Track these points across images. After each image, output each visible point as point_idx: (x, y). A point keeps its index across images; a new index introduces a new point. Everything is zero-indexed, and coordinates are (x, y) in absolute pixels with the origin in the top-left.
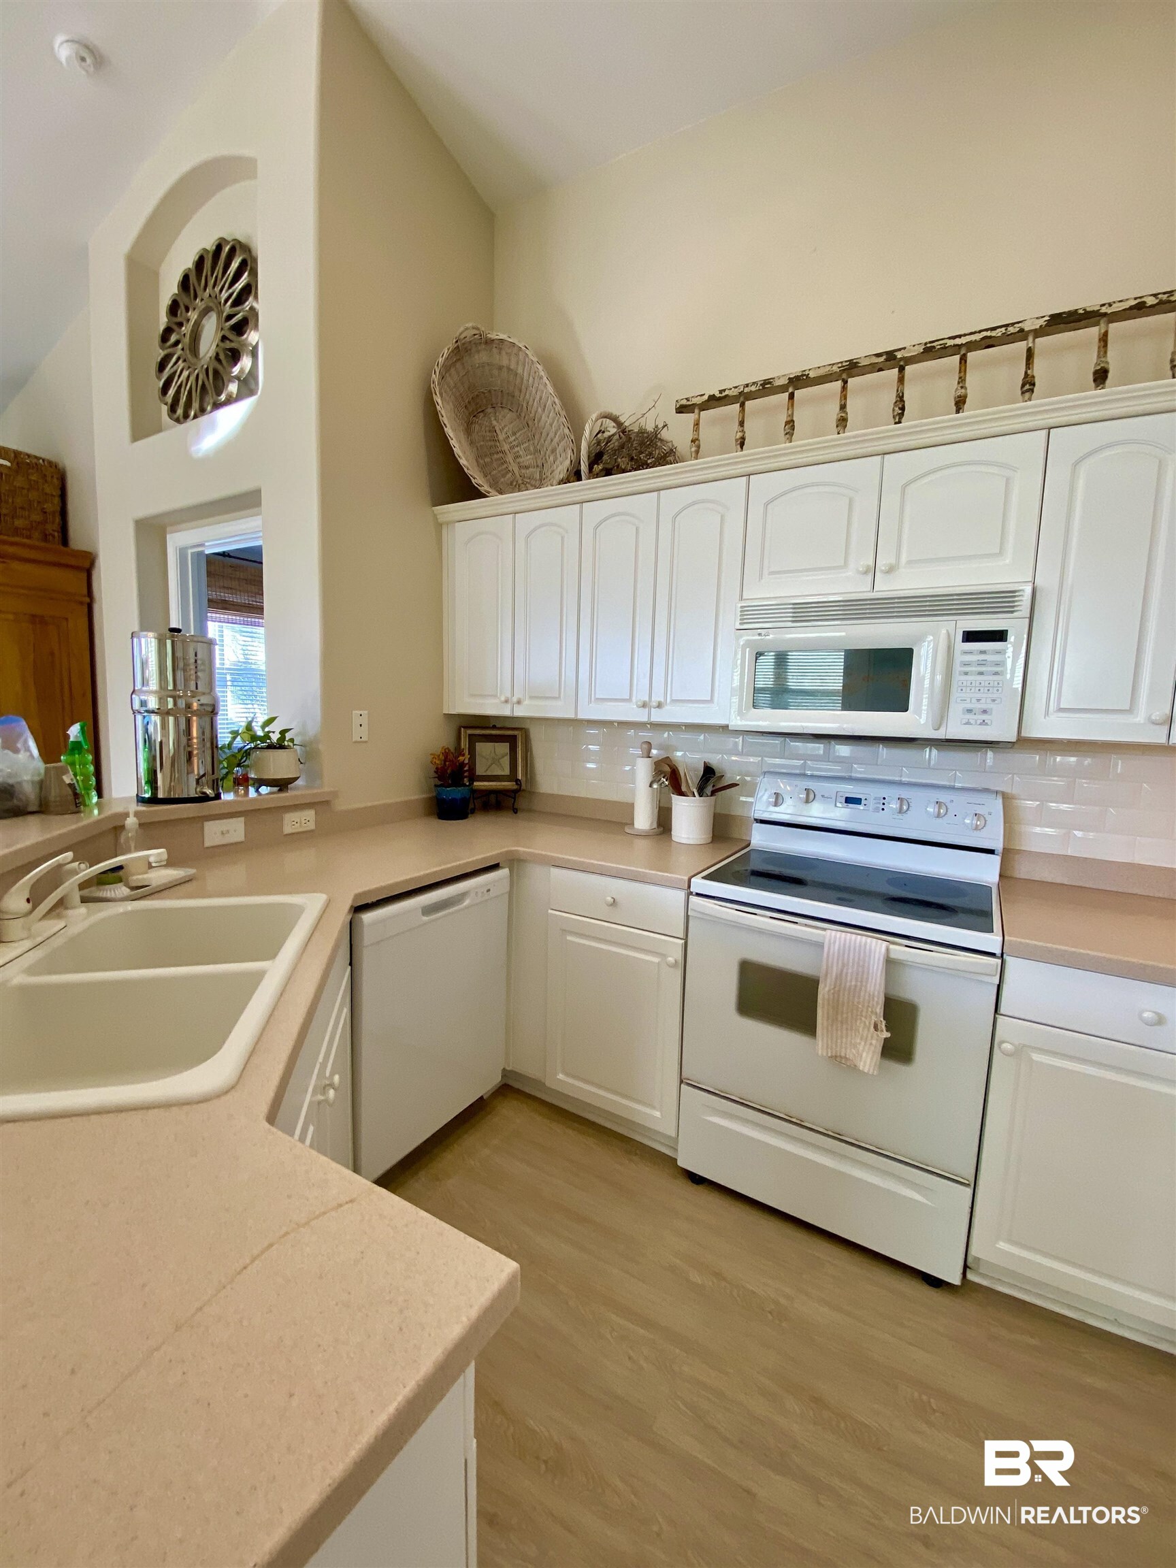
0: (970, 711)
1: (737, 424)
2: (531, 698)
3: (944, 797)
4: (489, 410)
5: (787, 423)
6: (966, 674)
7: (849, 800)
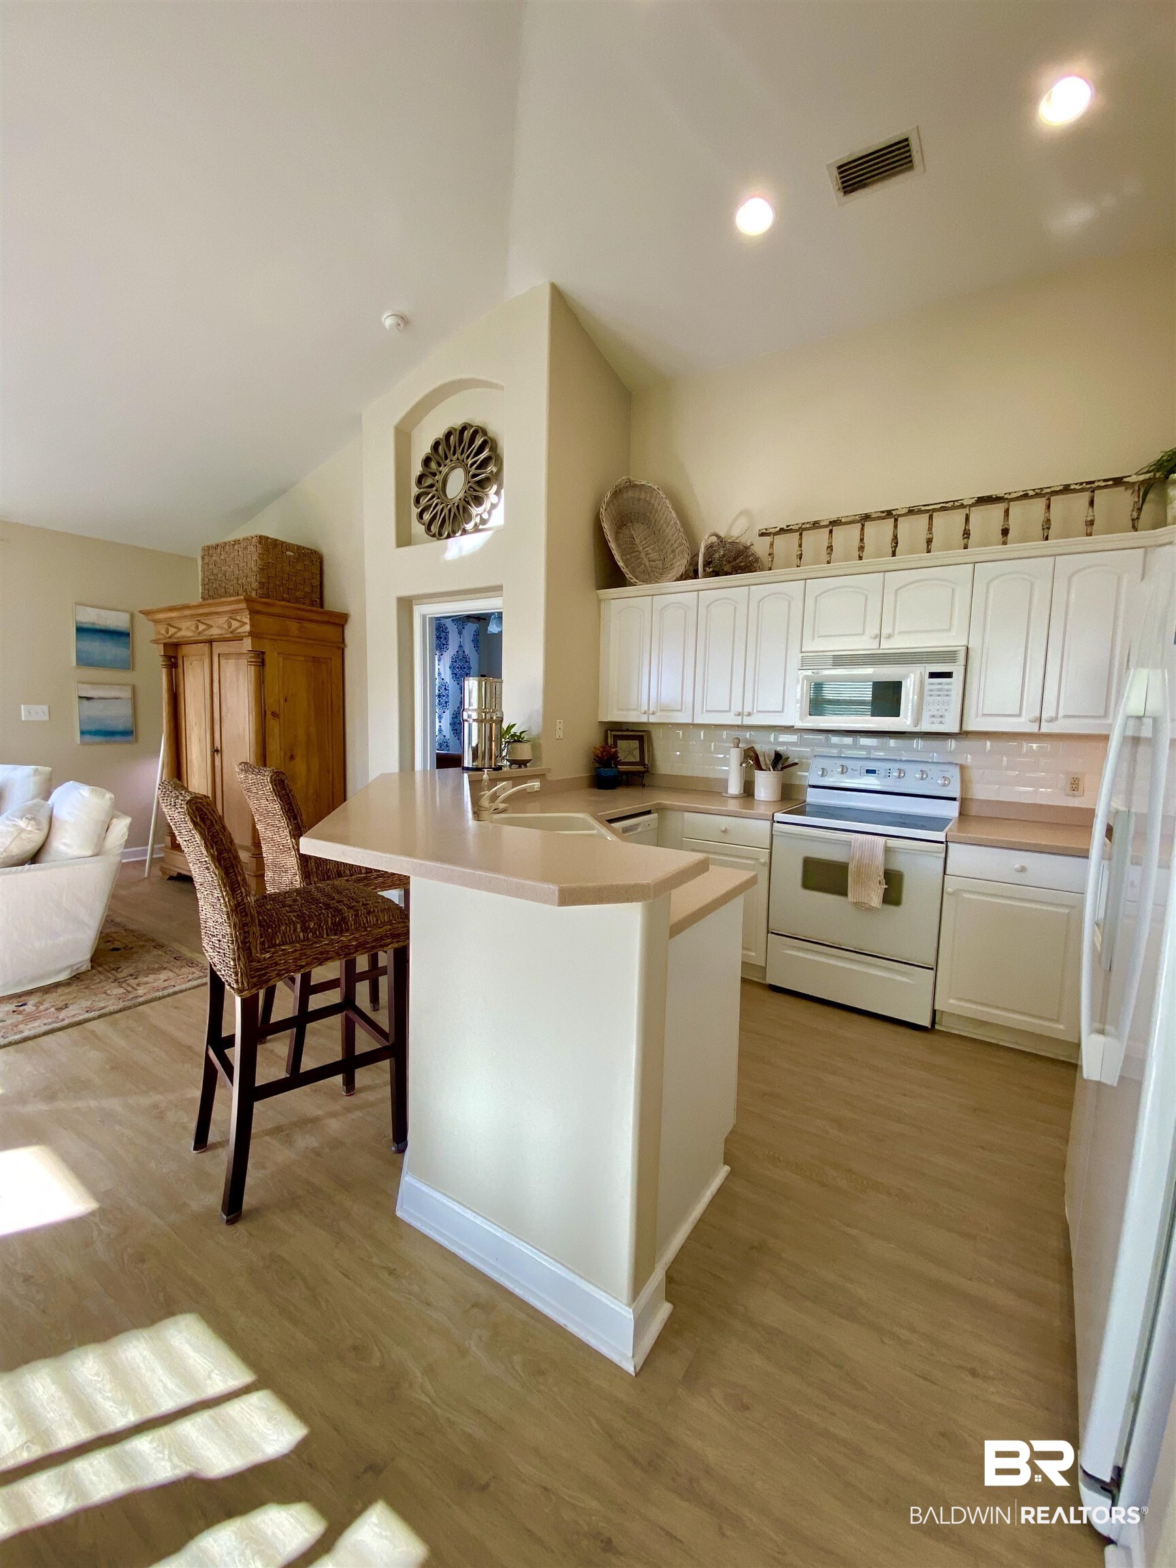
0: (933, 716)
1: (797, 546)
2: (662, 710)
3: (923, 767)
4: (630, 524)
5: (828, 547)
6: (931, 695)
7: (868, 771)
